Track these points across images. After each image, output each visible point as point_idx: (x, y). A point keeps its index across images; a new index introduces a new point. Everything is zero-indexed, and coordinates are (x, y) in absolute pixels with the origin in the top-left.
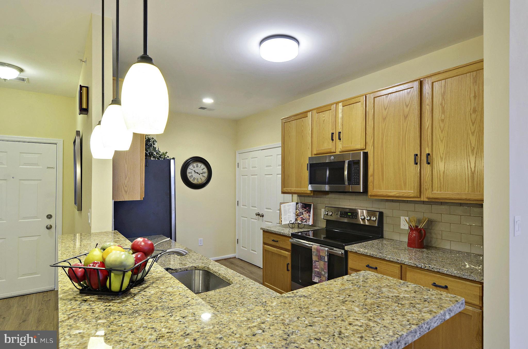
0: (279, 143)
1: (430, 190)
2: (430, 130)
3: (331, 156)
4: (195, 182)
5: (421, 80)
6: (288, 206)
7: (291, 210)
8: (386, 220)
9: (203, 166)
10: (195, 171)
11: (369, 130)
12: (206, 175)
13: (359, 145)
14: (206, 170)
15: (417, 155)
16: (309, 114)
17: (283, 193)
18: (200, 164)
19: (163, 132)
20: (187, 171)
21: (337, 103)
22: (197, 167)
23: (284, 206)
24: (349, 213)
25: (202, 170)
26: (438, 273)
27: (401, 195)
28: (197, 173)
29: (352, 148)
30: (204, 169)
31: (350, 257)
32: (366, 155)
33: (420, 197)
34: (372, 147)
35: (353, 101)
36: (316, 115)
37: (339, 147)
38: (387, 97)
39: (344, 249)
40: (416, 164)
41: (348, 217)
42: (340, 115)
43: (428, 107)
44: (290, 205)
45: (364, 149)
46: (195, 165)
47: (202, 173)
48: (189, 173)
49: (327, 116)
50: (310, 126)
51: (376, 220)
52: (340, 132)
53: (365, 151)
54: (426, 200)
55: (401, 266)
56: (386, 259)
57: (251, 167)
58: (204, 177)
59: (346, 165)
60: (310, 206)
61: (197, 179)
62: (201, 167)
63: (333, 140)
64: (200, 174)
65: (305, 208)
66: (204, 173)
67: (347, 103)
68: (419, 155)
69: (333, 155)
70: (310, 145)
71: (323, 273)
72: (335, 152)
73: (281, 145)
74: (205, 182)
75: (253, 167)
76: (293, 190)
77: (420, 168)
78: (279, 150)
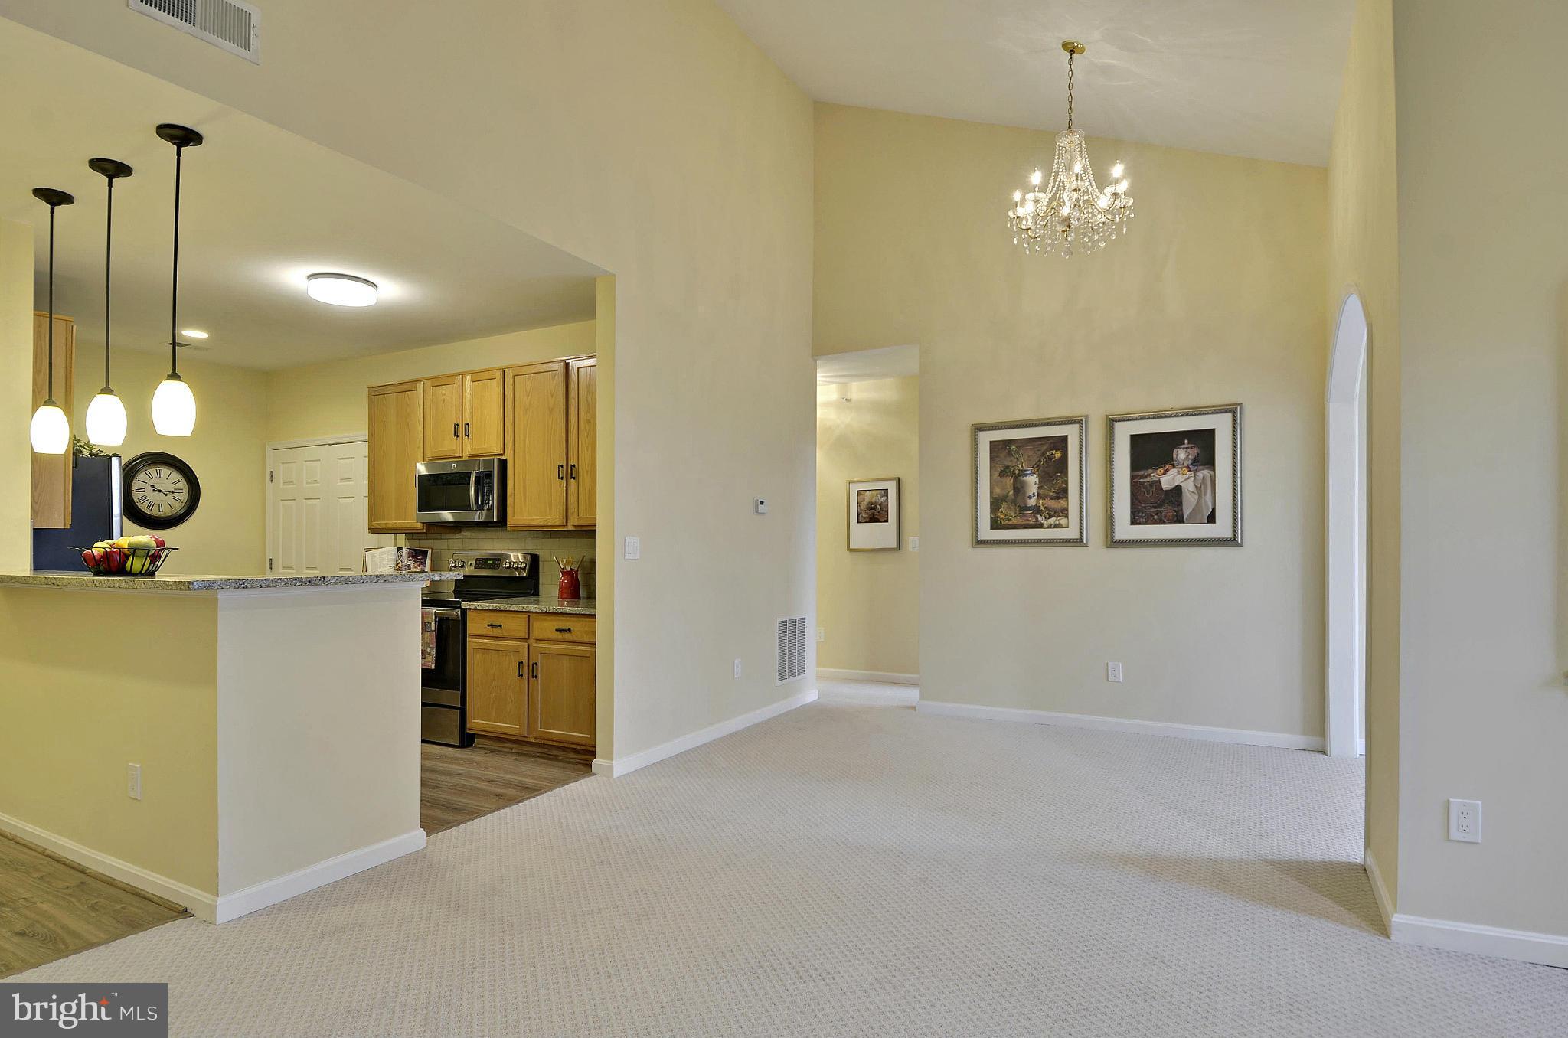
0: (364, 433)
1: (576, 514)
2: (575, 432)
3: (452, 463)
4: (154, 512)
5: (567, 361)
6: (381, 554)
7: (385, 562)
8: (543, 568)
9: (176, 476)
10: (153, 486)
11: (508, 426)
12: (184, 496)
13: (496, 449)
14: (183, 485)
15: (562, 466)
16: (420, 386)
17: (373, 530)
18: (166, 471)
19: (189, 433)
20: (131, 485)
21: (463, 375)
22: (160, 476)
23: (373, 556)
24: (490, 560)
25: (174, 484)
26: (561, 613)
27: (545, 523)
28: (160, 491)
29: (484, 452)
30: (178, 481)
31: (470, 615)
32: (503, 464)
33: (567, 525)
34: (512, 452)
35: (486, 375)
36: (430, 390)
37: (468, 449)
38: (529, 378)
39: (460, 607)
40: (562, 478)
41: (489, 567)
42: (468, 396)
43: (573, 401)
44: (384, 553)
45: (501, 455)
46: (153, 471)
47: (173, 492)
48: (137, 490)
49: (448, 393)
50: (422, 407)
51: (525, 567)
52: (468, 424)
53: (503, 457)
54: (573, 528)
55: (529, 616)
56: (511, 609)
57: (305, 482)
58: (179, 500)
59: (473, 479)
60: (426, 552)
61: (160, 506)
62: (170, 479)
63: (457, 436)
64: (166, 495)
65: (415, 557)
66: (180, 491)
67: (480, 376)
68: (565, 467)
69: (455, 462)
70: (422, 441)
71: (429, 649)
72: (462, 457)
73: (367, 438)
74: (182, 512)
75: (309, 482)
76: (391, 524)
77: (567, 485)
78: (364, 448)
